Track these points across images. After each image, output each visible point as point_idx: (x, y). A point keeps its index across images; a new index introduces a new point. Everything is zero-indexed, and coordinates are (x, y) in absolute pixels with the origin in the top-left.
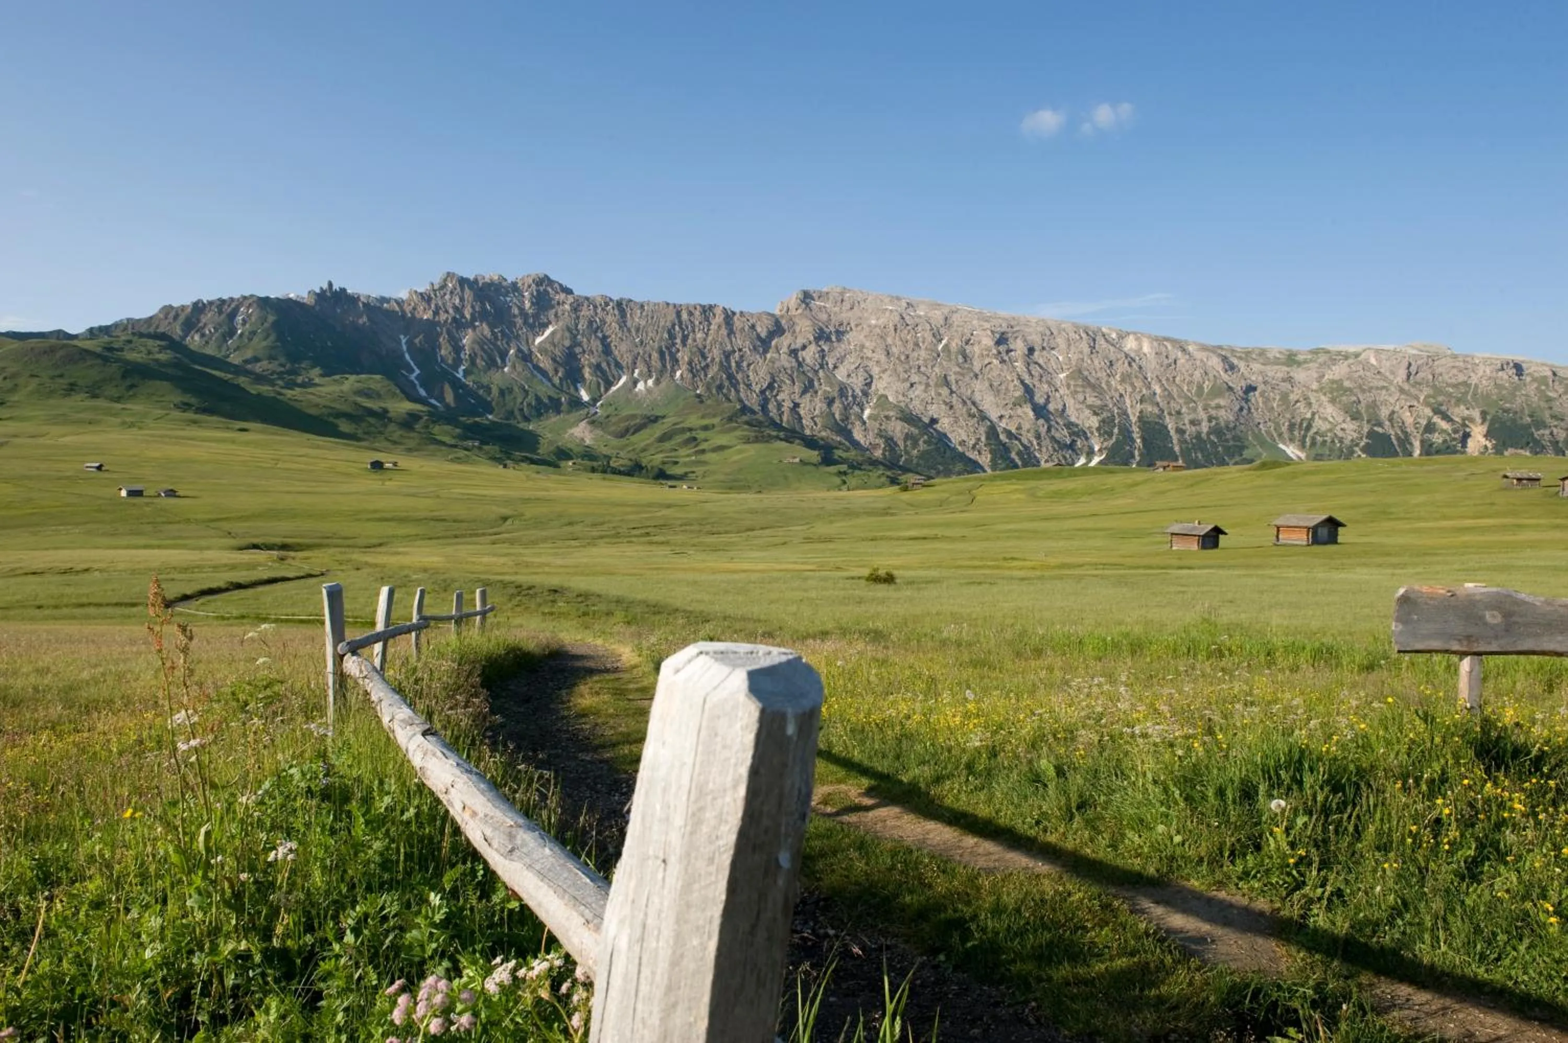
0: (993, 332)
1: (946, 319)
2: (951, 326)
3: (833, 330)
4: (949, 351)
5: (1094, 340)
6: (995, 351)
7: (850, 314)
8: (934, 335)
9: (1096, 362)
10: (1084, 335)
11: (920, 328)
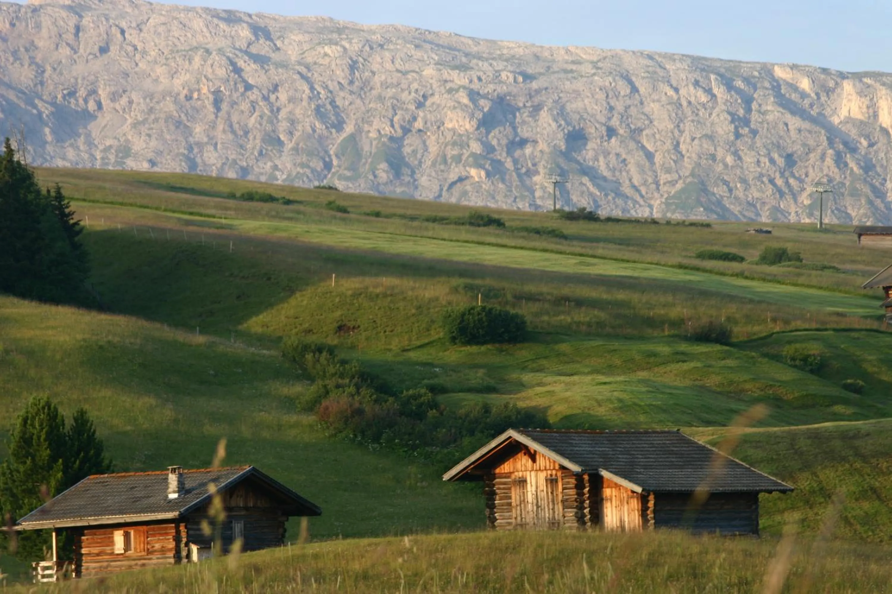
0: (473, 95)
1: (353, 67)
2: (366, 85)
3: (46, 110)
4: (358, 153)
5: (748, 101)
6: (476, 147)
7: (97, 65)
8: (319, 112)
9: (749, 159)
10: (719, 91)
11: (283, 96)
